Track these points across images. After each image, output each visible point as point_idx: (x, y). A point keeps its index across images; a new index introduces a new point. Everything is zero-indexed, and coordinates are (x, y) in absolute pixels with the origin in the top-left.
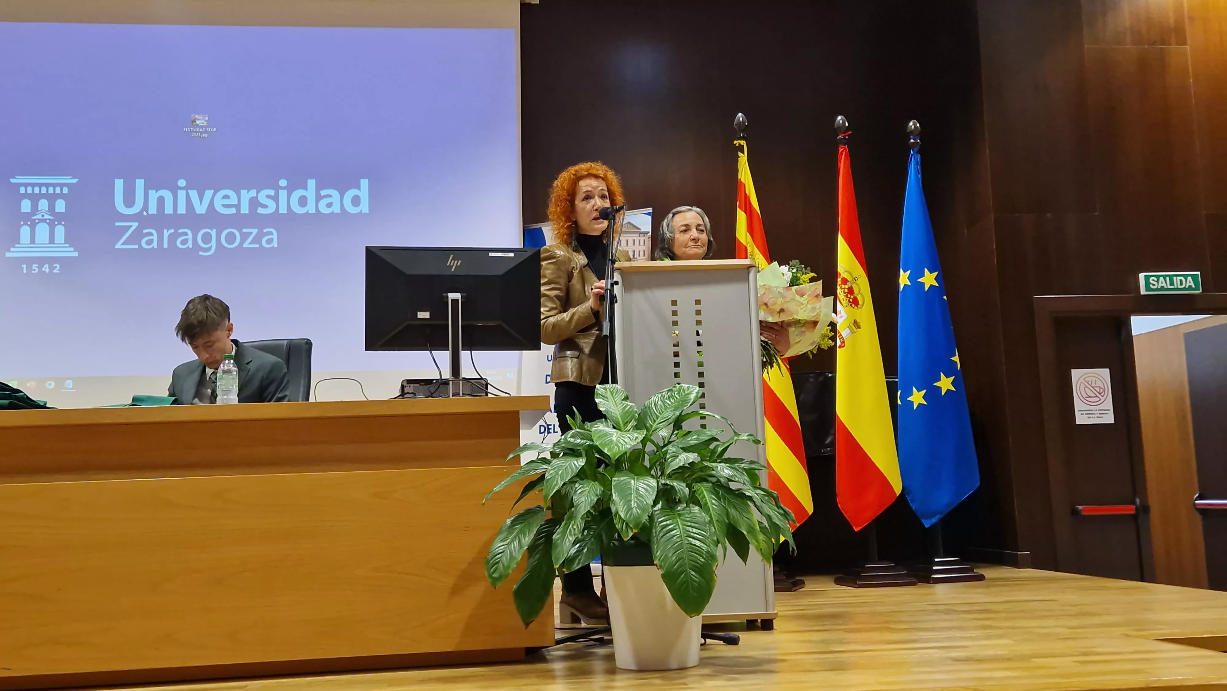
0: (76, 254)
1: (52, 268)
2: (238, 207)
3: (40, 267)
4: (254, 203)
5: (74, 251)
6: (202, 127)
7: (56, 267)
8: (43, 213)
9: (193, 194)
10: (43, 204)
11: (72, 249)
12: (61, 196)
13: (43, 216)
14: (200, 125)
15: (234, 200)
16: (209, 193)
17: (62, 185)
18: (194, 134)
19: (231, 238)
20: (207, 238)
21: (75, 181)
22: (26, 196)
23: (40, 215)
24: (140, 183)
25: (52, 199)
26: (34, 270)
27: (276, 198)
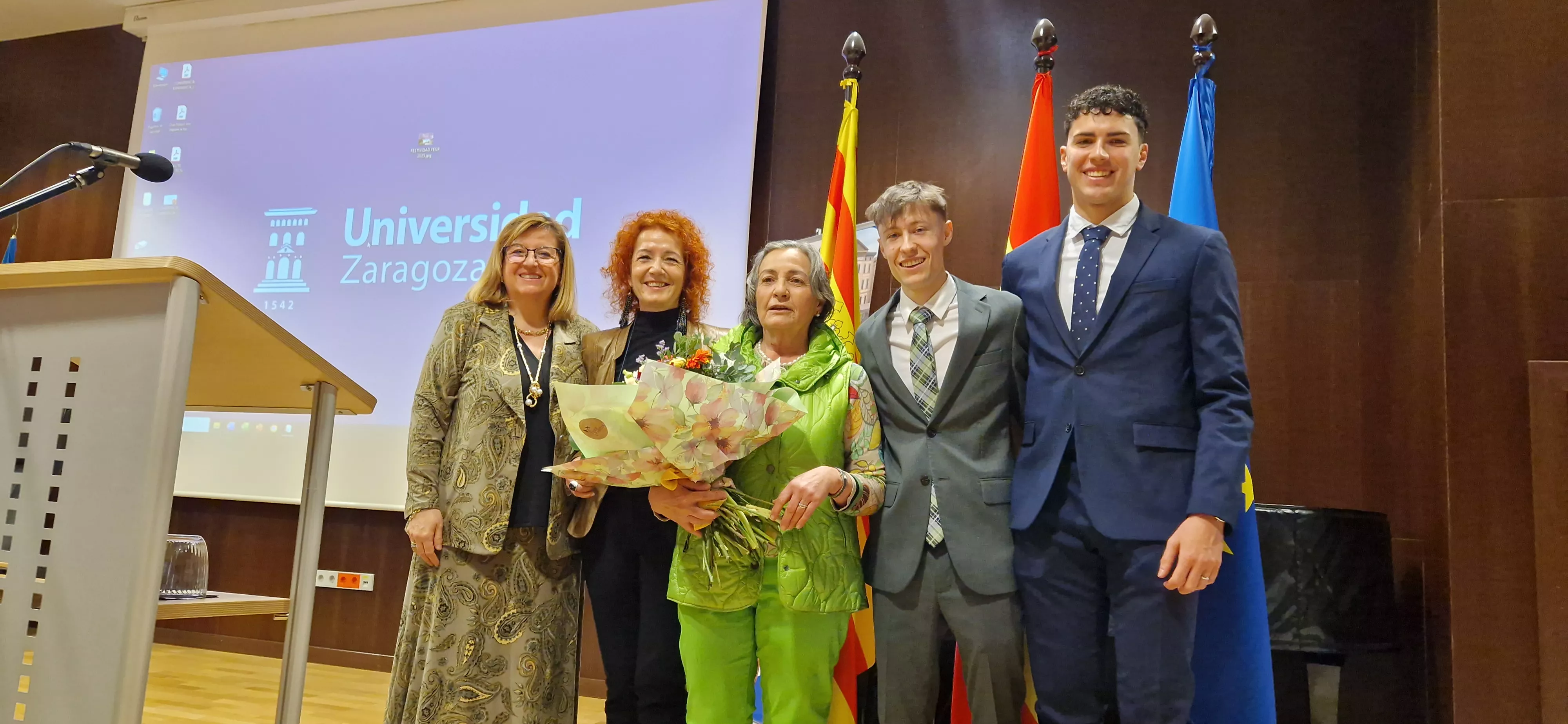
0: (307, 290)
1: (287, 304)
2: (451, 235)
3: (278, 304)
4: (468, 230)
5: (307, 286)
6: (427, 146)
7: (291, 303)
8: (286, 247)
9: (413, 221)
10: (287, 238)
11: (305, 284)
12: (302, 228)
13: (286, 250)
14: (426, 144)
15: (448, 229)
16: (426, 220)
17: (303, 217)
18: (419, 156)
19: (442, 271)
20: (420, 272)
21: (314, 212)
22: (276, 229)
23: (284, 249)
24: (367, 211)
25: (294, 231)
26: (274, 307)
27: (487, 224)
